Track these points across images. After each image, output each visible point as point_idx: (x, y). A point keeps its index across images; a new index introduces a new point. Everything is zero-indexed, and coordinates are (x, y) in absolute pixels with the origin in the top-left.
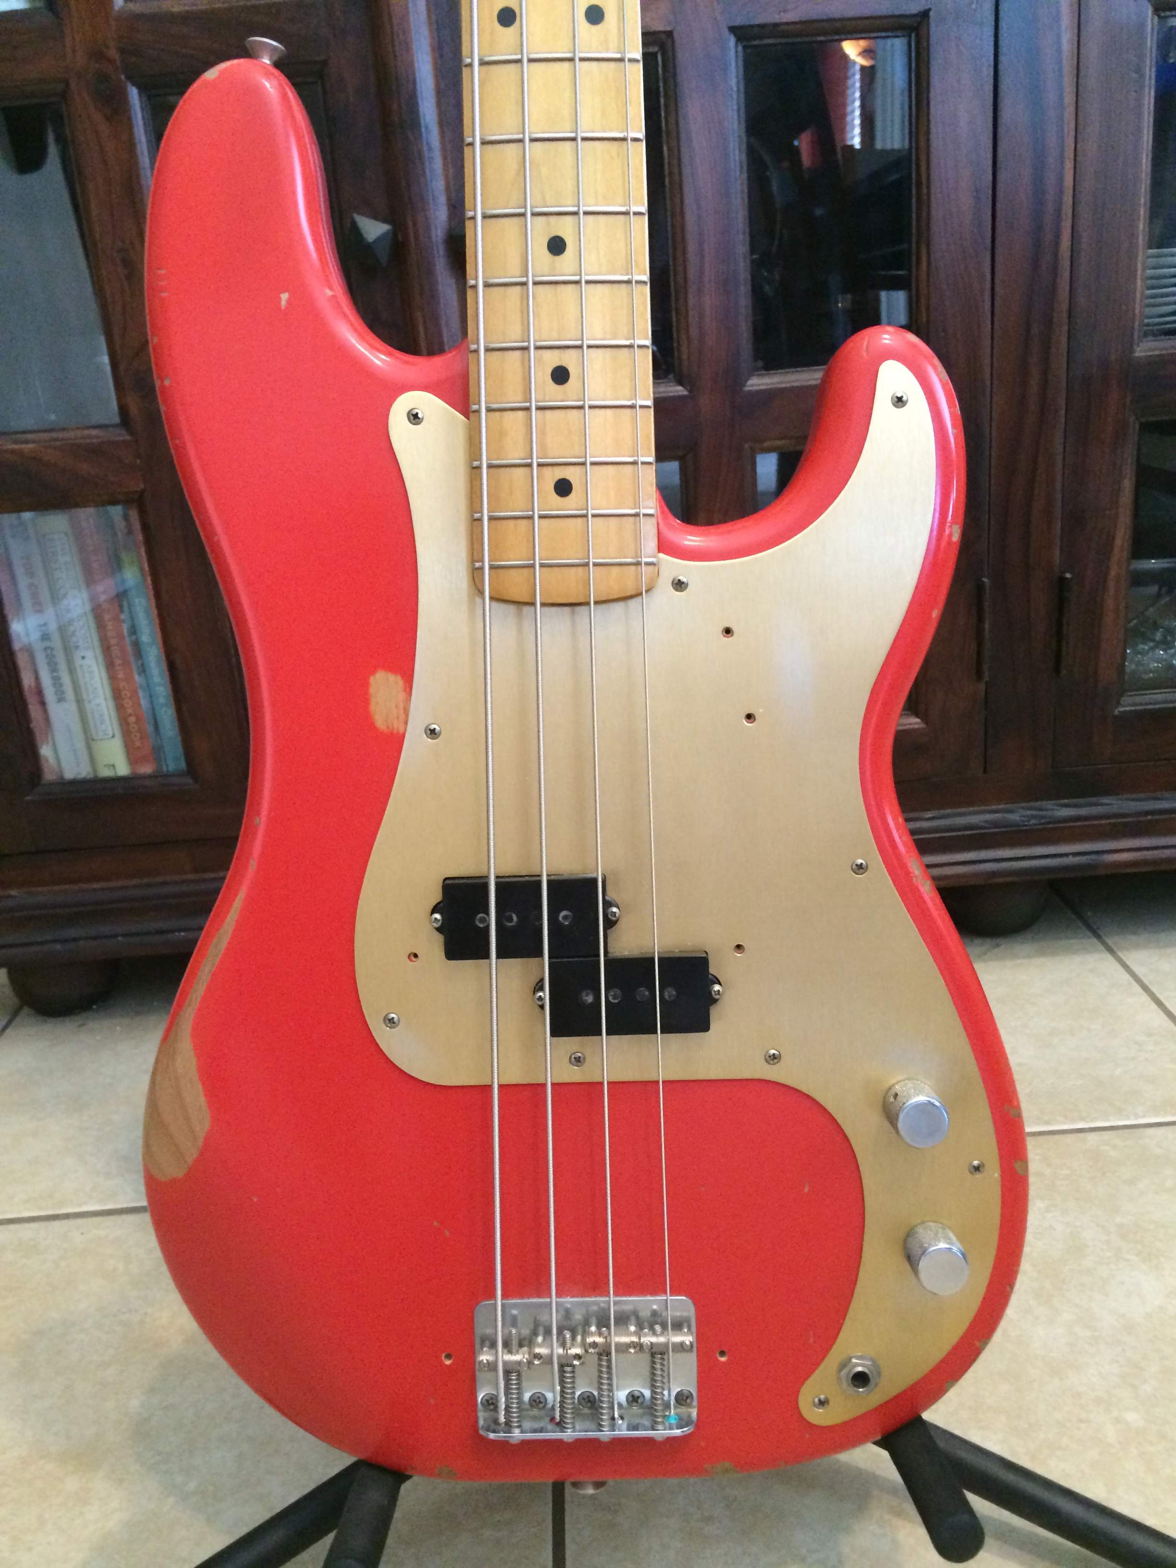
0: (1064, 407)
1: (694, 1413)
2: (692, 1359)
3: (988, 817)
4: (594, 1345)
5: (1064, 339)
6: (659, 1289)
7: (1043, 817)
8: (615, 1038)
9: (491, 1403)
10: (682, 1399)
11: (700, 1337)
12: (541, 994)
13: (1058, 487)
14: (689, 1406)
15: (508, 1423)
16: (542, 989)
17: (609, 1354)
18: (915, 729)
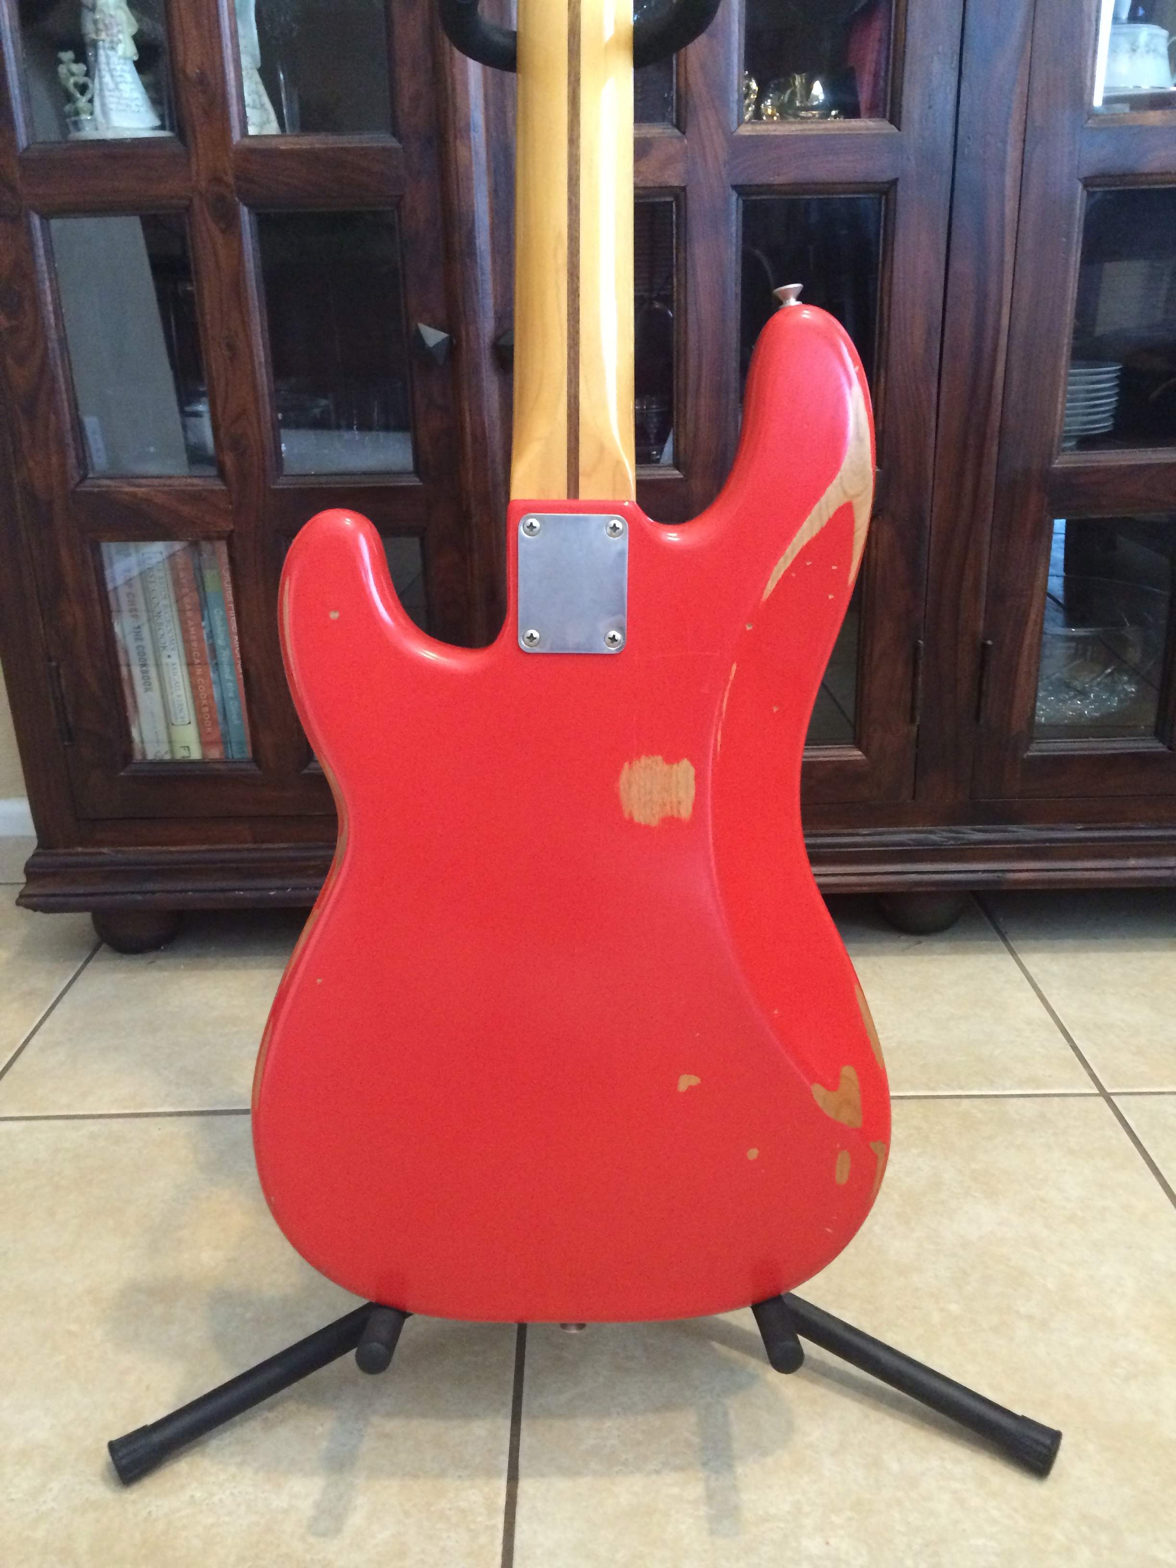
0: (992, 504)
3: (914, 836)
5: (995, 449)
7: (959, 839)
13: (985, 569)
18: (857, 761)
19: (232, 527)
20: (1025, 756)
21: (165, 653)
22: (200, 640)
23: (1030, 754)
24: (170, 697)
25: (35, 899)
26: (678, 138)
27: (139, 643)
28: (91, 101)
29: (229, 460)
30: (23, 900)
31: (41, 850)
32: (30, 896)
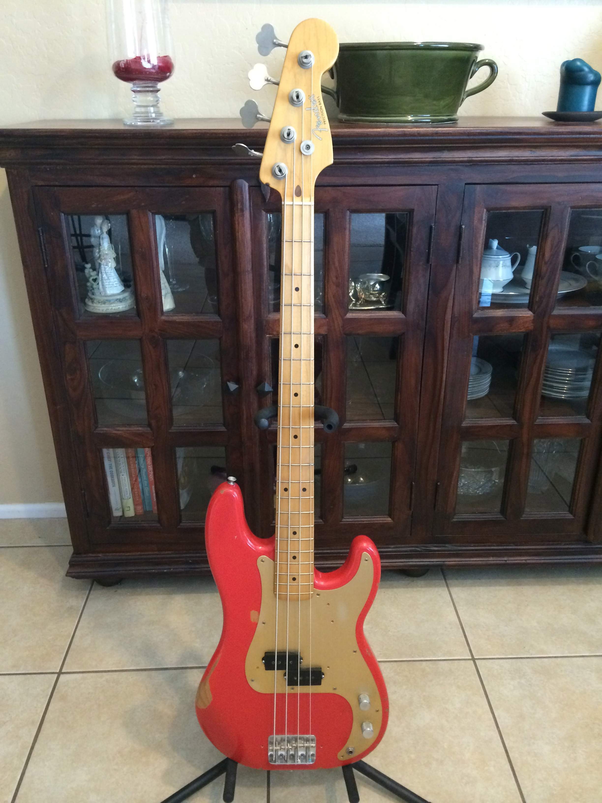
0: (440, 438)
1: (315, 758)
2: (315, 749)
3: (411, 548)
4: (294, 746)
6: (309, 734)
7: (428, 550)
8: (301, 686)
9: (272, 755)
10: (313, 755)
11: (317, 744)
12: (285, 677)
14: (314, 756)
15: (275, 760)
16: (286, 676)
17: (297, 748)
18: (389, 523)
19: (153, 445)
20: (452, 521)
21: (121, 474)
22: (135, 468)
23: (454, 520)
24: (123, 489)
25: (74, 574)
26: (324, 318)
27: (111, 470)
28: (98, 284)
29: (153, 422)
30: (68, 574)
31: (75, 555)
32: (70, 573)
